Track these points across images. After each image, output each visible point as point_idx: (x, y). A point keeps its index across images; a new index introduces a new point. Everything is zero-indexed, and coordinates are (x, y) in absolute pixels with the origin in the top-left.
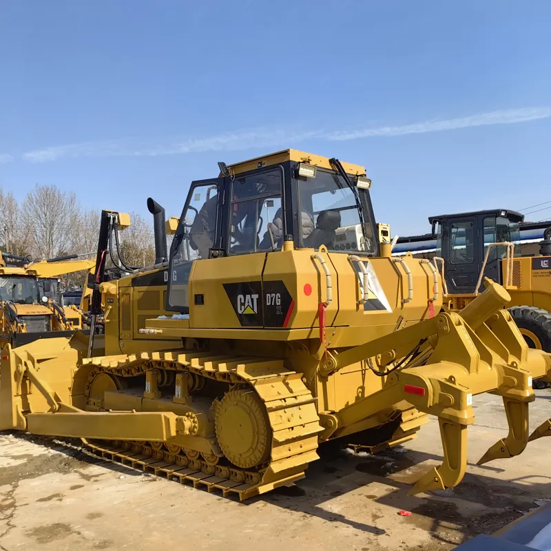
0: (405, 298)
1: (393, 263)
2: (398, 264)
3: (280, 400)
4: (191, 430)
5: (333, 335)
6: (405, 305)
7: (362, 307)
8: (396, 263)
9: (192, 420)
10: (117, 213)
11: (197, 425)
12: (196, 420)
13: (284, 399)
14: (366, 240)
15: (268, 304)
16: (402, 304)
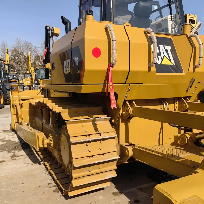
0: (196, 64)
1: (189, 38)
2: (193, 38)
3: (85, 135)
4: (49, 145)
5: (129, 90)
6: (197, 70)
7: (153, 69)
8: (192, 38)
9: (50, 139)
10: (53, 27)
11: (52, 142)
12: (52, 139)
13: (89, 135)
14: (175, 26)
15: (74, 66)
16: (194, 69)
